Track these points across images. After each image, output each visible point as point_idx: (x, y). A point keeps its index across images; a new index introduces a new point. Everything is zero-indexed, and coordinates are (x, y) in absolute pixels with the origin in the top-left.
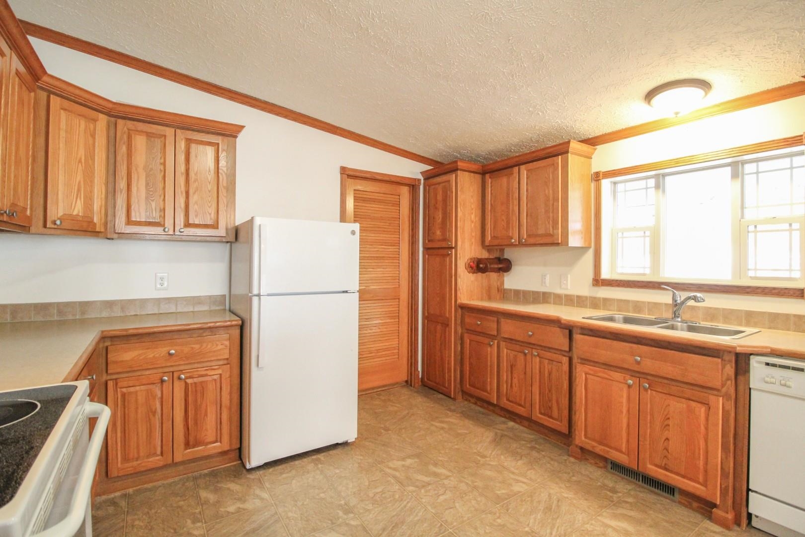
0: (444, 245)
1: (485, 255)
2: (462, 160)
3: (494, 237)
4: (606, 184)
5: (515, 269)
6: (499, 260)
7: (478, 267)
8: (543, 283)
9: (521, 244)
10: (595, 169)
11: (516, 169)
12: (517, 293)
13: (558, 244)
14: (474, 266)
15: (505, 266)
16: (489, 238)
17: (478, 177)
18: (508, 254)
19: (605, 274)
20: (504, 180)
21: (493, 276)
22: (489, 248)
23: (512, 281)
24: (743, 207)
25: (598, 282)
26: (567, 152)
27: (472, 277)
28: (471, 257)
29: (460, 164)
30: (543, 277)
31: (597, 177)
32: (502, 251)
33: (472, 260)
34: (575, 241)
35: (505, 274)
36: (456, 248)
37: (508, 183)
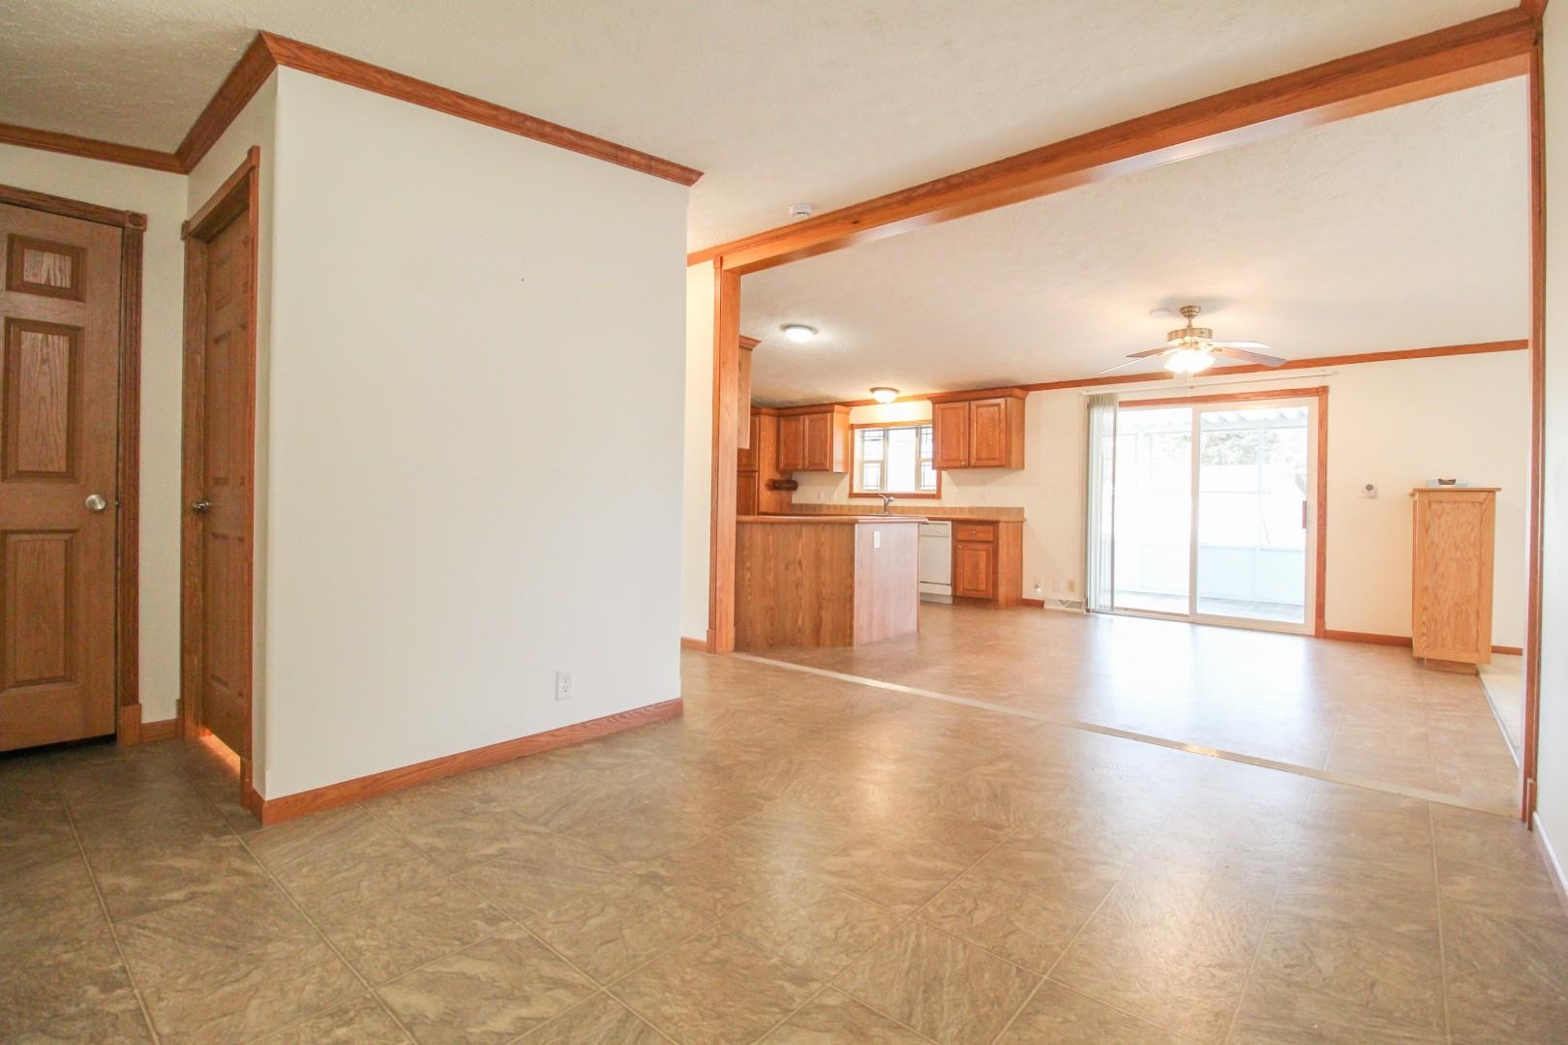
0: (749, 469)
1: (777, 477)
2: (764, 406)
3: (786, 465)
4: (858, 432)
5: (800, 488)
6: (789, 481)
7: (774, 486)
8: (819, 497)
9: (804, 470)
10: (851, 422)
11: (802, 417)
12: (801, 506)
13: (827, 470)
14: (771, 484)
15: (792, 486)
16: (782, 465)
17: (775, 419)
18: (796, 477)
19: (856, 490)
20: (793, 424)
21: (784, 493)
22: (782, 473)
23: (798, 497)
24: (920, 453)
25: (852, 495)
26: (833, 412)
27: (769, 493)
28: (771, 478)
29: (764, 410)
30: (819, 493)
31: (852, 427)
32: (791, 475)
33: (770, 481)
34: (838, 468)
35: (794, 492)
36: (759, 472)
37: (796, 426)
